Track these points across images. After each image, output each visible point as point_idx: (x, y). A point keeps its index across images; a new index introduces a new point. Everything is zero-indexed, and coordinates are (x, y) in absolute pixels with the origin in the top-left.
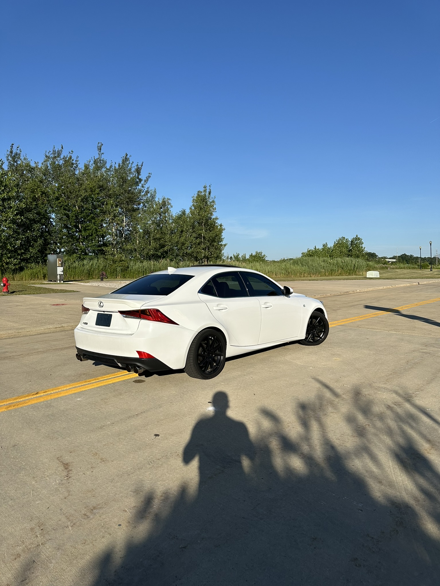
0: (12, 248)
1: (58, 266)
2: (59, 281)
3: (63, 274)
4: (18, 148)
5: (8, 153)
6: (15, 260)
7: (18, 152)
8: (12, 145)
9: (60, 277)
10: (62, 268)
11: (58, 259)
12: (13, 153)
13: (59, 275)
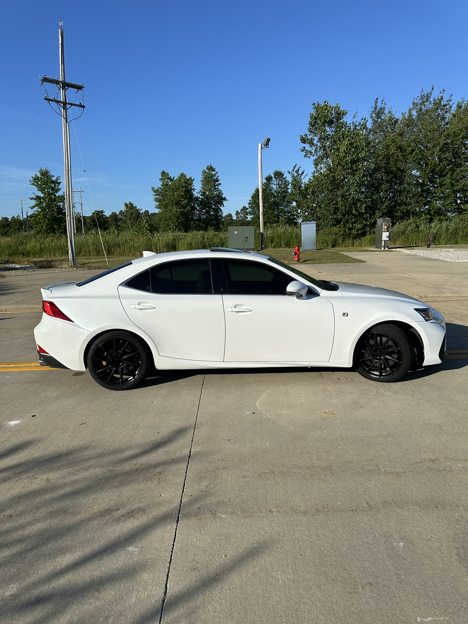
0: (356, 213)
1: (383, 231)
2: (384, 247)
3: (388, 240)
4: (382, 101)
5: (373, 109)
6: (358, 225)
7: (383, 106)
8: (376, 100)
9: (384, 244)
10: (387, 234)
11: (384, 223)
12: (378, 108)
13: (383, 241)
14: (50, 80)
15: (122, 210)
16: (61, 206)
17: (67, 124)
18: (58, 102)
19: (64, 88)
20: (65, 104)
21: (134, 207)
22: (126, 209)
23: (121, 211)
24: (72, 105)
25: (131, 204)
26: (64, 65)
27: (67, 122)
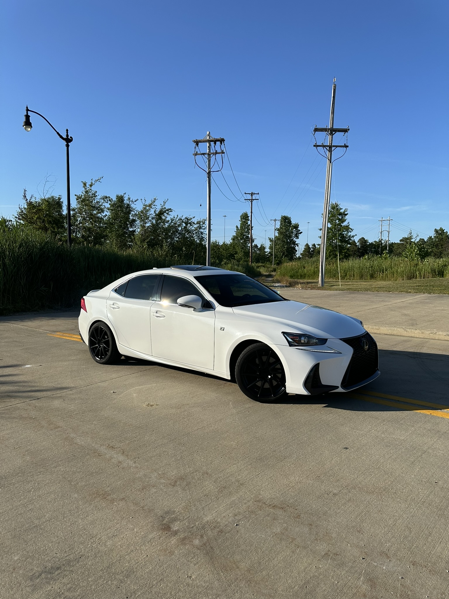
14: (320, 129)
15: (432, 236)
16: (345, 235)
17: (331, 164)
18: (324, 146)
19: (331, 134)
20: (330, 147)
21: (445, 233)
22: (435, 235)
23: (431, 238)
24: (337, 147)
25: (442, 230)
26: (333, 114)
27: (330, 162)
